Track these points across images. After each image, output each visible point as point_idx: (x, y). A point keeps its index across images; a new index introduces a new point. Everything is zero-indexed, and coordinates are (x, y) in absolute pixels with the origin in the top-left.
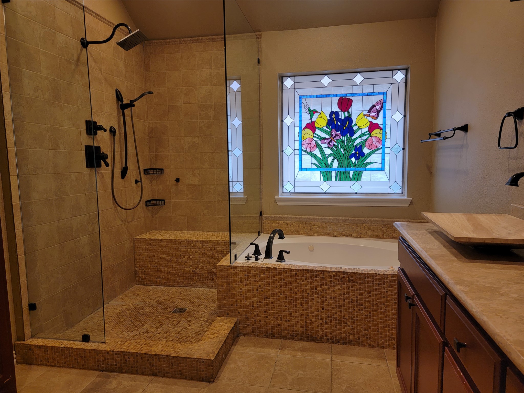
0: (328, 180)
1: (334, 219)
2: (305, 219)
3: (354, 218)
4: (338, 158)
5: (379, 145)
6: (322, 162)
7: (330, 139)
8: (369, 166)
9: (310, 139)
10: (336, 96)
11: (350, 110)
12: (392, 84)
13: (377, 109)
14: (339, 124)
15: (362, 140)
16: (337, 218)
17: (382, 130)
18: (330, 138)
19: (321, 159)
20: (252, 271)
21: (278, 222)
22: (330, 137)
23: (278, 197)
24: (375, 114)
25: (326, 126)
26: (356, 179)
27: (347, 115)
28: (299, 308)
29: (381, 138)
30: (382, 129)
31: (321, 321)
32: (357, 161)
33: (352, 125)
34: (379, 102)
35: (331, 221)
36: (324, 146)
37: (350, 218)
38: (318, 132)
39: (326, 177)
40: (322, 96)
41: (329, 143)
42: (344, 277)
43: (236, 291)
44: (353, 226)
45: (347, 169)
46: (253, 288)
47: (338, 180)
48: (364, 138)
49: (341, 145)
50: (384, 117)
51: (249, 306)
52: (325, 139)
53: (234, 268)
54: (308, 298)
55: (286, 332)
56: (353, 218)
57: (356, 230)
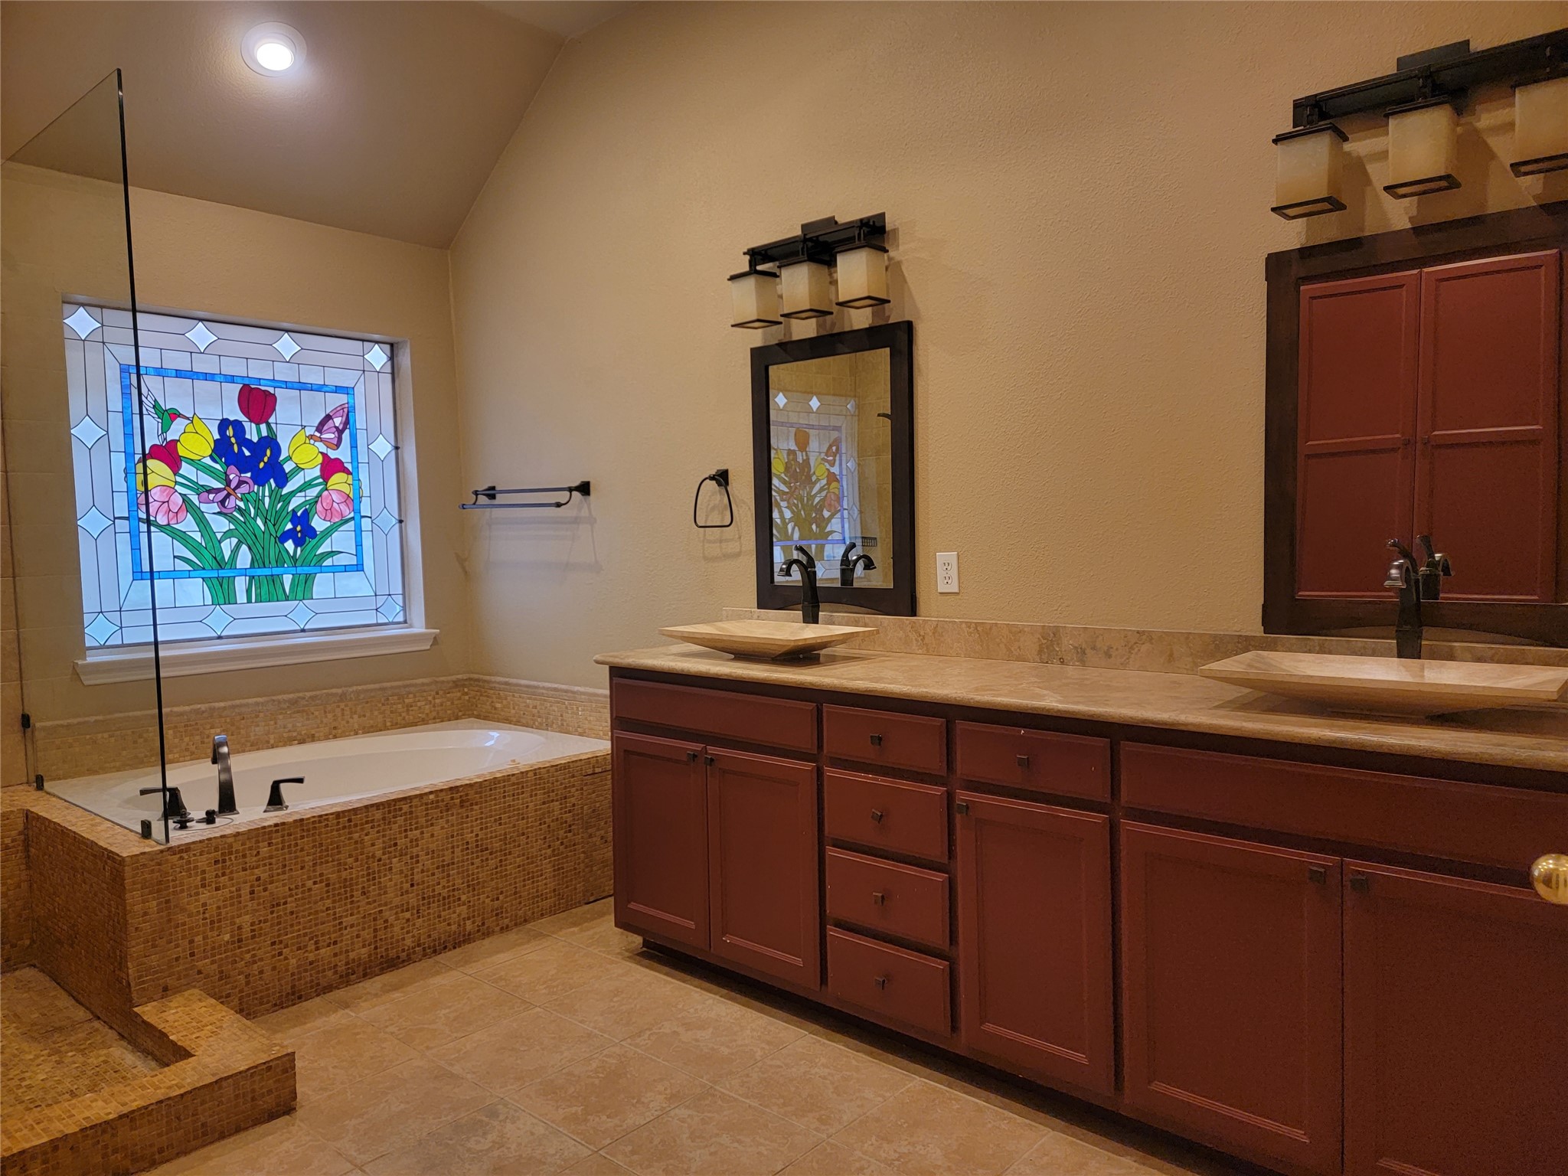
0: (227, 602)
1: (268, 702)
2: (181, 714)
3: (318, 693)
4: (250, 542)
5: (348, 511)
6: (205, 552)
7: (225, 492)
8: (328, 562)
9: (166, 490)
10: (231, 379)
11: (272, 420)
12: (364, 371)
13: (337, 425)
14: (247, 453)
15: (308, 498)
16: (274, 698)
17: (350, 476)
18: (225, 489)
19: (204, 544)
20: (237, 846)
21: (91, 738)
22: (223, 487)
23: (85, 662)
24: (332, 436)
25: (211, 456)
26: (300, 595)
27: (264, 433)
28: (358, 901)
29: (351, 495)
30: (351, 474)
31: (407, 915)
32: (299, 549)
33: (281, 458)
34: (339, 408)
35: (260, 708)
36: (209, 509)
37: (308, 694)
38: (186, 469)
39: (220, 594)
40: (191, 375)
41: (222, 502)
42: (452, 798)
43: (190, 916)
44: (317, 713)
45: (276, 571)
46: (238, 890)
47: (253, 601)
48: (313, 492)
49: (257, 508)
50: (354, 446)
51: (228, 942)
52: (210, 491)
53: (181, 851)
54: (379, 871)
55: (330, 973)
56: (314, 693)
57: (325, 720)
